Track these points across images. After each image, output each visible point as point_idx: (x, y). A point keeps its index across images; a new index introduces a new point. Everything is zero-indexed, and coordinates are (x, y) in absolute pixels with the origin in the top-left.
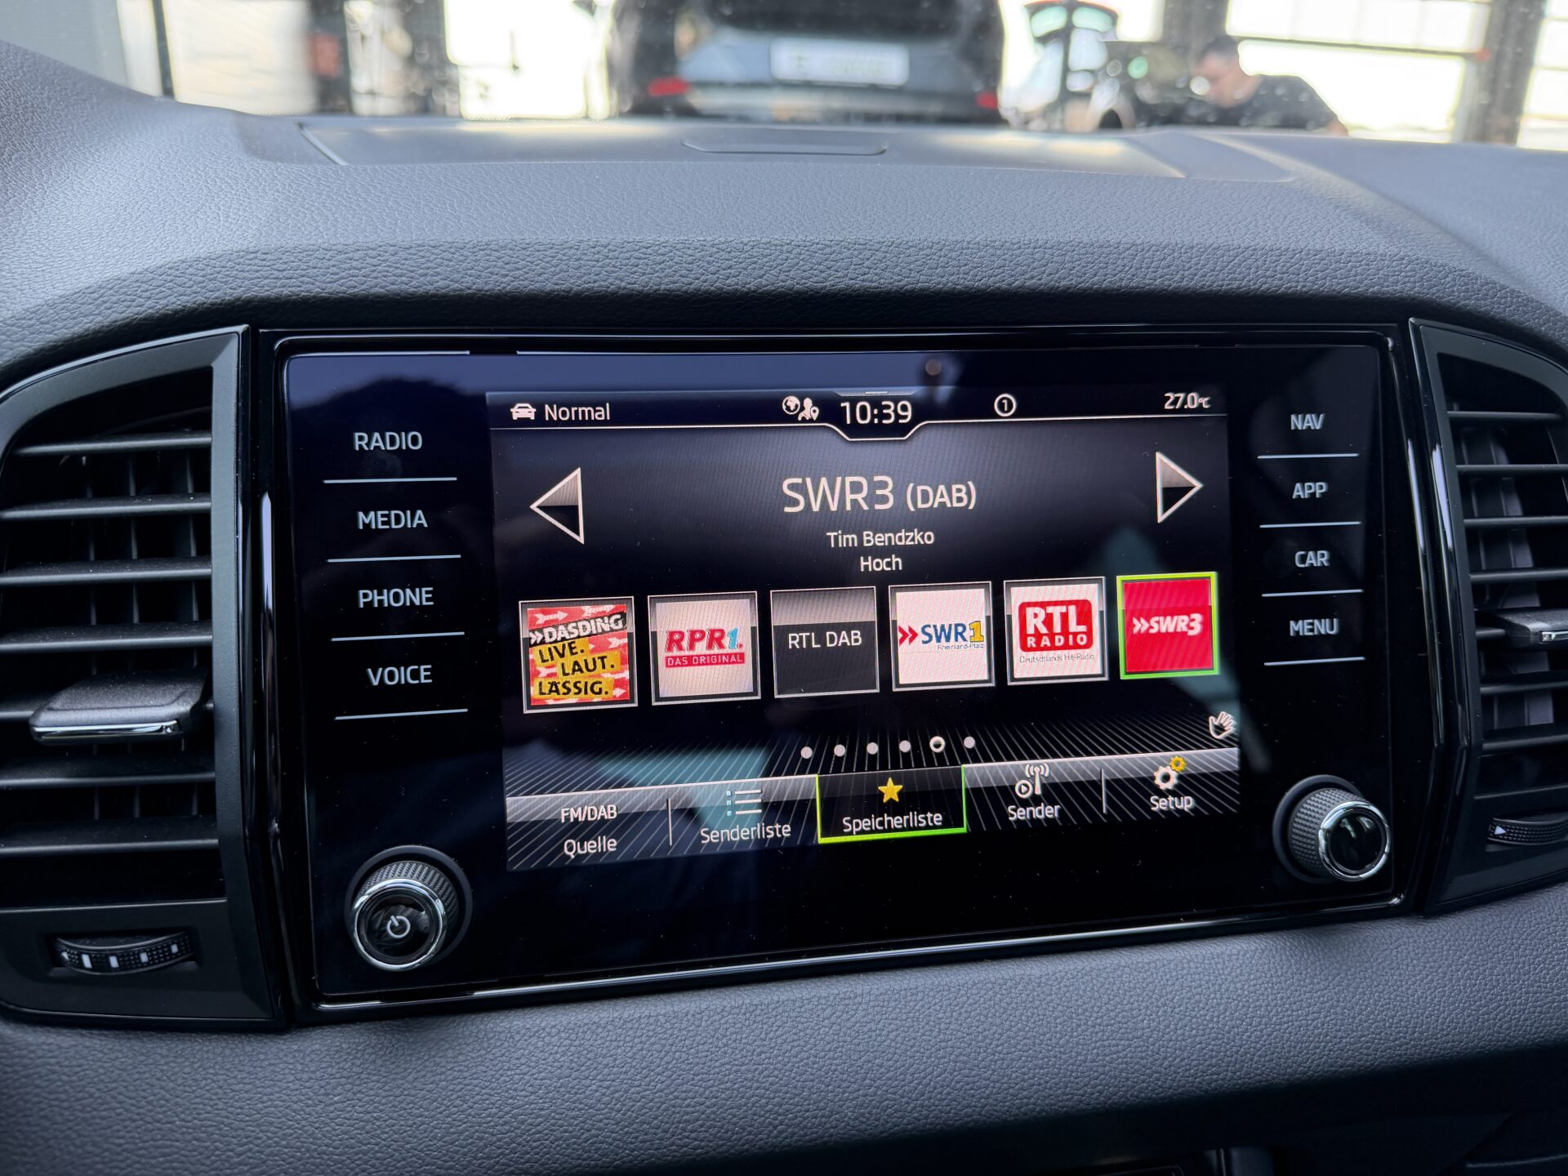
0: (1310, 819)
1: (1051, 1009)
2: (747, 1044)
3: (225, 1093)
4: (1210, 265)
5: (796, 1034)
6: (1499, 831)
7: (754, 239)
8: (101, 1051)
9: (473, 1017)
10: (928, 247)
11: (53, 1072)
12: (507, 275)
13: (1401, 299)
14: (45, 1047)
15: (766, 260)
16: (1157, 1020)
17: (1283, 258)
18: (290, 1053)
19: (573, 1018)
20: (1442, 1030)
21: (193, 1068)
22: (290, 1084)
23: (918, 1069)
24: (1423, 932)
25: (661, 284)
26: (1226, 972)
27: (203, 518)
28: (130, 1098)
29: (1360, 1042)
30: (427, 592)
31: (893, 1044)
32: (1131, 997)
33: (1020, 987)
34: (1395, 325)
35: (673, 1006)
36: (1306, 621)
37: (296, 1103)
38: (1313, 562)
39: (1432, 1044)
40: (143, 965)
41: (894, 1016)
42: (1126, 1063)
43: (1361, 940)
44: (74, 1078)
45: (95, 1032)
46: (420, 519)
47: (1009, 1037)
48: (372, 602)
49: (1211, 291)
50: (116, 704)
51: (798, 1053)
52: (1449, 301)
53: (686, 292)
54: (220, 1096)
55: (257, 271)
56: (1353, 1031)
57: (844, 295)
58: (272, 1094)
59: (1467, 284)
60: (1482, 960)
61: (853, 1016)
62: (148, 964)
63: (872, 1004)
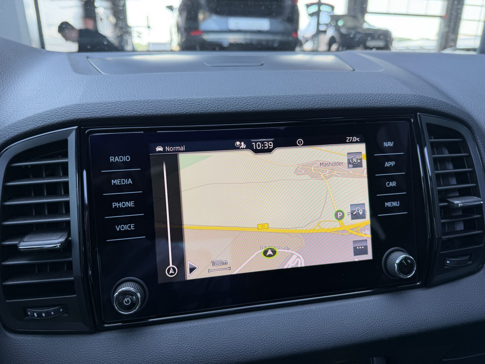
0: (392, 260)
1: (318, 319)
2: (230, 332)
3: (77, 352)
4: (359, 100)
5: (244, 329)
6: (448, 262)
7: (225, 97)
8: (40, 341)
9: (149, 327)
10: (276, 98)
11: (27, 348)
12: (154, 110)
13: (415, 107)
14: (24, 340)
15: (229, 103)
16: (349, 321)
17: (380, 97)
18: (96, 339)
19: (179, 326)
20: (433, 321)
21: (67, 345)
22: (96, 349)
23: (280, 338)
24: (427, 292)
25: (199, 111)
26: (369, 306)
27: (66, 184)
28: (49, 355)
29: (409, 325)
30: (133, 203)
31: (273, 331)
32: (342, 314)
33: (309, 313)
34: (413, 115)
35: (208, 322)
36: (390, 202)
37: (98, 354)
38: (392, 185)
39: (430, 325)
40: (52, 315)
41: (272, 322)
42: (341, 334)
43: (409, 295)
44: (33, 349)
45: (38, 335)
46: (130, 181)
47: (306, 327)
48: (116, 206)
49: (359, 107)
50: (43, 239)
51: (245, 334)
52: (429, 108)
53: (206, 113)
54: (76, 353)
55: (80, 111)
56: (407, 322)
57: (252, 112)
58: (91, 352)
59: (434, 102)
60: (444, 300)
61: (261, 323)
62: (54, 315)
63: (266, 319)
